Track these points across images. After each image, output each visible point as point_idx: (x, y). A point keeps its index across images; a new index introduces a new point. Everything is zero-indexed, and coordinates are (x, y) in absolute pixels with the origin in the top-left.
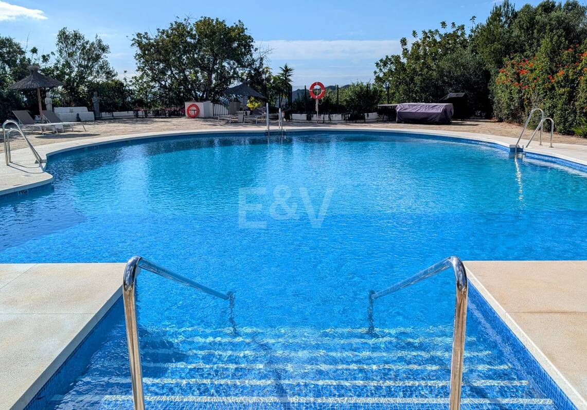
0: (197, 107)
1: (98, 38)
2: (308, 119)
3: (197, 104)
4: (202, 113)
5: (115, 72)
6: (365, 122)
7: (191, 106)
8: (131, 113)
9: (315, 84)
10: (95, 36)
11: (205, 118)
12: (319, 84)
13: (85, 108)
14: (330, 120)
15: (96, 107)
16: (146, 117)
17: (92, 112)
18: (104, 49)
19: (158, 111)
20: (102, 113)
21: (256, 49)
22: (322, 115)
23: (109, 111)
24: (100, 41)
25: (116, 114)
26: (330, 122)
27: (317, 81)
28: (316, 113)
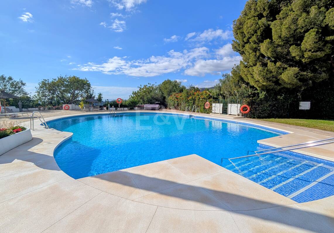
0: (68, 106)
1: (21, 80)
2: (116, 109)
3: (68, 105)
4: (71, 108)
5: (28, 93)
6: (134, 110)
7: (66, 106)
8: (37, 109)
9: (118, 99)
10: (19, 79)
11: (72, 110)
12: (120, 99)
13: (15, 107)
14: (123, 109)
15: (20, 106)
16: (44, 110)
17: (19, 109)
18: (24, 84)
19: (50, 108)
20: (23, 109)
21: (92, 87)
22: (121, 108)
23: (26, 108)
24: (21, 81)
25: (29, 109)
26: (124, 110)
27: (119, 98)
28: (119, 107)
